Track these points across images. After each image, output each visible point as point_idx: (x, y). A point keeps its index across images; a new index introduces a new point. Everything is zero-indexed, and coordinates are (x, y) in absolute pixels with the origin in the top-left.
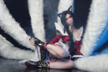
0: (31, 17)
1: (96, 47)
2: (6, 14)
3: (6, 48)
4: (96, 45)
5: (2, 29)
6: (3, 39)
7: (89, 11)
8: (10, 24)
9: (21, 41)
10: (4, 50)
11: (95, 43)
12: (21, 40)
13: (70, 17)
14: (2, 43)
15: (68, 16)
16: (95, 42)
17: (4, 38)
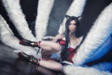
1: (88, 59)
2: (16, 3)
3: (6, 34)
4: (88, 57)
6: (6, 26)
10: (4, 35)
14: (5, 29)
16: (88, 54)
17: (8, 25)
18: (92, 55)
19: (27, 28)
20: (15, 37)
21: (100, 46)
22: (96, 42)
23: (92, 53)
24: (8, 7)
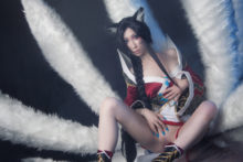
0: (72, 84)
2: (19, 112)
5: (30, 146)
9: (81, 148)
11: (229, 53)
12: (79, 145)
13: (136, 37)
15: (129, 33)
19: (83, 131)
21: (226, 14)
23: (232, 40)
24: (15, 133)
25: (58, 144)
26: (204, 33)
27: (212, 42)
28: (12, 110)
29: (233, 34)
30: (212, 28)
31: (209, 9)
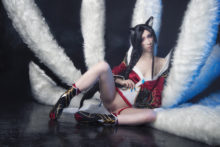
0: (85, 39)
3: (43, 87)
4: (186, 88)
6: (40, 73)
7: (180, 31)
8: (48, 50)
10: (41, 90)
11: (184, 85)
14: (38, 79)
16: (183, 82)
17: (43, 72)
18: (192, 83)
19: (72, 68)
20: (59, 88)
21: (199, 63)
22: (191, 58)
23: (191, 80)
24: (33, 43)
25: (53, 66)
26: (179, 65)
27: (180, 73)
28: (40, 29)
29: (194, 77)
30: (186, 65)
31: (192, 53)
